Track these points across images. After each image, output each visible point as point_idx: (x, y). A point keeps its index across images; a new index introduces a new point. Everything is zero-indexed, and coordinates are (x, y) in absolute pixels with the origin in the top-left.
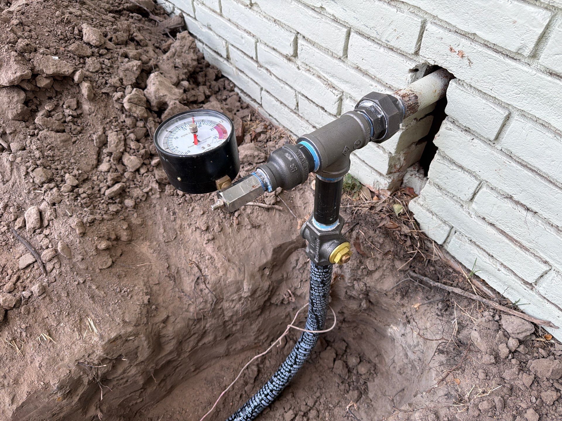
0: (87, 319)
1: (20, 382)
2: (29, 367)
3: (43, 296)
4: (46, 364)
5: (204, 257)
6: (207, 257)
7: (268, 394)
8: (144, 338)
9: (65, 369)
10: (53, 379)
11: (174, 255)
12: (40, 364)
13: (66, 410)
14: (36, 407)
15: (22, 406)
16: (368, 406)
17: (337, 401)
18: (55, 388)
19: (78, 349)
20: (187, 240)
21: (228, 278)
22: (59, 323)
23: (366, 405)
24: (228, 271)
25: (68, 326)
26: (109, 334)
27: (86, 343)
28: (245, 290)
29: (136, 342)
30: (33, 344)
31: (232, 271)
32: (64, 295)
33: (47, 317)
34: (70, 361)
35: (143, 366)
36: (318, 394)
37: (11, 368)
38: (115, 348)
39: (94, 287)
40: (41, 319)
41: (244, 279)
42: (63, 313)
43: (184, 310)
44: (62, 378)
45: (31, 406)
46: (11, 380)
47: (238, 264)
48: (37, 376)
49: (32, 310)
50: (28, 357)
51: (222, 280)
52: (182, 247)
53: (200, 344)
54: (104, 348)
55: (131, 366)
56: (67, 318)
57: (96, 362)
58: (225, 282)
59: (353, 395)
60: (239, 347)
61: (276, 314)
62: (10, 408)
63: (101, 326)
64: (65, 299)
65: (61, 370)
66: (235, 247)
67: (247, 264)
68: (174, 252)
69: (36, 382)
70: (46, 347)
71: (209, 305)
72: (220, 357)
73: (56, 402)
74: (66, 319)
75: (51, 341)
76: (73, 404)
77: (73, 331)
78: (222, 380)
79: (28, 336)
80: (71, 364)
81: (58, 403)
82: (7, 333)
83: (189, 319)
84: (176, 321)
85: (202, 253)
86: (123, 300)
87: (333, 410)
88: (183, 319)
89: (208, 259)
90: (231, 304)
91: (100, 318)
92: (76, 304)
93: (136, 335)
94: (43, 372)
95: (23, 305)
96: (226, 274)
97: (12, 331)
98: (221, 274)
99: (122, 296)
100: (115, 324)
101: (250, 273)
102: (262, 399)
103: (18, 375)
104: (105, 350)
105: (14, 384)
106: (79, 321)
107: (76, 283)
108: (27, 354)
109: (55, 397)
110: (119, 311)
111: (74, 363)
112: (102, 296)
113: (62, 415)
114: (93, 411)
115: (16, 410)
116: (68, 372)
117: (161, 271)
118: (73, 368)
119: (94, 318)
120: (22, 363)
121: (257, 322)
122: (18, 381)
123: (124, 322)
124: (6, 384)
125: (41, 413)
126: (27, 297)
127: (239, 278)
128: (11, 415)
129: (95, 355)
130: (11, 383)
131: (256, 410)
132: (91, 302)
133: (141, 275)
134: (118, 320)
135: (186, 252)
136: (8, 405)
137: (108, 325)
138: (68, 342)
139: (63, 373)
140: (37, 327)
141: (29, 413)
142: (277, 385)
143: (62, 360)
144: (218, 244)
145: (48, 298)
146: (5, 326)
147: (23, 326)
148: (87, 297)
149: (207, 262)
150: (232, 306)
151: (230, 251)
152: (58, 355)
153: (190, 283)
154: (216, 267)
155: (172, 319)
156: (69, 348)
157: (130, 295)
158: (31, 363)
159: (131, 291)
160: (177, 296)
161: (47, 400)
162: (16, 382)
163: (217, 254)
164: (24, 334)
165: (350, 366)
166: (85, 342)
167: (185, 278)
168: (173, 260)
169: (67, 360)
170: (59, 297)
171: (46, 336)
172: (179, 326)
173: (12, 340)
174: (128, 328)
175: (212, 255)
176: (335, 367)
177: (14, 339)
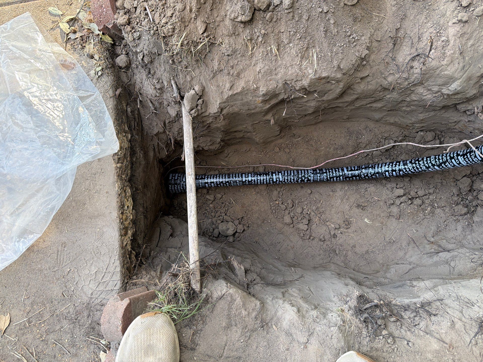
0: (312, 50)
1: (240, 77)
2: (251, 68)
3: (289, 11)
4: (264, 73)
5: (440, 36)
6: (443, 38)
7: (395, 171)
8: (341, 86)
9: (274, 82)
10: (263, 87)
11: (412, 18)
12: (260, 70)
13: (258, 110)
14: (242, 100)
15: (235, 95)
16: (468, 225)
17: (443, 205)
18: (261, 94)
19: (292, 72)
20: (435, 7)
21: (446, 70)
22: (290, 42)
23: (467, 223)
24: (452, 64)
25: (295, 48)
26: (322, 72)
27: (300, 71)
28: (450, 88)
29: (333, 86)
30: (263, 52)
31: (456, 65)
32: (305, 17)
33: (283, 32)
34: (281, 78)
35: (320, 103)
36: (431, 191)
37: (239, 63)
38: (317, 84)
39: (332, 21)
40: (277, 31)
41: (459, 79)
42: (297, 35)
43: (383, 76)
44: (269, 89)
45: (240, 97)
46: (236, 73)
47: (467, 61)
48: (254, 78)
49: (274, 20)
50: (254, 59)
51: (440, 69)
52: (425, 13)
53: (368, 106)
54: (311, 81)
55: (314, 100)
56: (298, 41)
57: (297, 88)
58: (441, 72)
59: (461, 209)
60: (392, 121)
61: (448, 116)
62: (227, 92)
63: (320, 62)
64: (304, 21)
65: (271, 82)
66: (477, 42)
67: (474, 65)
68: (414, 15)
69: (251, 83)
70: (270, 59)
71: (406, 83)
72: (371, 119)
73: (256, 102)
74: (296, 42)
75: (276, 55)
76: (264, 108)
77: (297, 55)
78: (360, 137)
79: (263, 42)
80: (280, 81)
81: (256, 104)
82: (248, 31)
83: (381, 85)
84: (370, 82)
85: (441, 31)
86: (348, 45)
87: (435, 209)
88: (377, 83)
89: (443, 41)
90: (425, 91)
91: (323, 55)
92: (310, 30)
93: (338, 81)
94: (259, 77)
95: (270, 12)
96: (448, 65)
97: (252, 32)
98: (445, 62)
99: (349, 42)
100: (332, 65)
101: (470, 75)
102: (388, 171)
103: (241, 70)
104: (311, 83)
105: (237, 76)
106: (305, 49)
107: (321, 10)
108: (254, 57)
109: (257, 99)
110: (340, 55)
111: (283, 82)
112: (334, 34)
113: (253, 111)
114: (269, 117)
115: (231, 96)
116: (276, 86)
117: (389, 30)
118: (280, 85)
119: (318, 51)
120: (248, 62)
121: (427, 114)
122: (239, 75)
123: (339, 67)
124: (231, 73)
125: (243, 105)
126: (276, 5)
127: (456, 75)
128: (226, 97)
129: (301, 83)
130: (235, 74)
131: (377, 175)
132: (323, 35)
133: (371, 25)
134: (335, 63)
135: (425, 21)
136: (227, 89)
137: (325, 64)
138: (288, 63)
139: (272, 85)
140: (272, 37)
141: (236, 101)
142: (408, 170)
143: (276, 74)
144: (465, 30)
145: (291, 14)
146: (249, 25)
147: (263, 32)
148: (322, 29)
149: (439, 42)
150: (425, 94)
151: (471, 43)
152: (275, 69)
153: (406, 55)
154: (444, 53)
155: (369, 79)
156: (286, 68)
157: (355, 44)
158: (254, 65)
159: (358, 40)
160: (386, 61)
161: (251, 98)
162: (238, 75)
163: (455, 40)
164: (260, 39)
165: (474, 188)
166: (301, 69)
167: (404, 47)
168: (407, 24)
169: (279, 76)
170: (301, 17)
171: (276, 49)
172: (370, 87)
173: (249, 40)
174: (338, 74)
175: (450, 38)
176: (461, 181)
177: (251, 40)
